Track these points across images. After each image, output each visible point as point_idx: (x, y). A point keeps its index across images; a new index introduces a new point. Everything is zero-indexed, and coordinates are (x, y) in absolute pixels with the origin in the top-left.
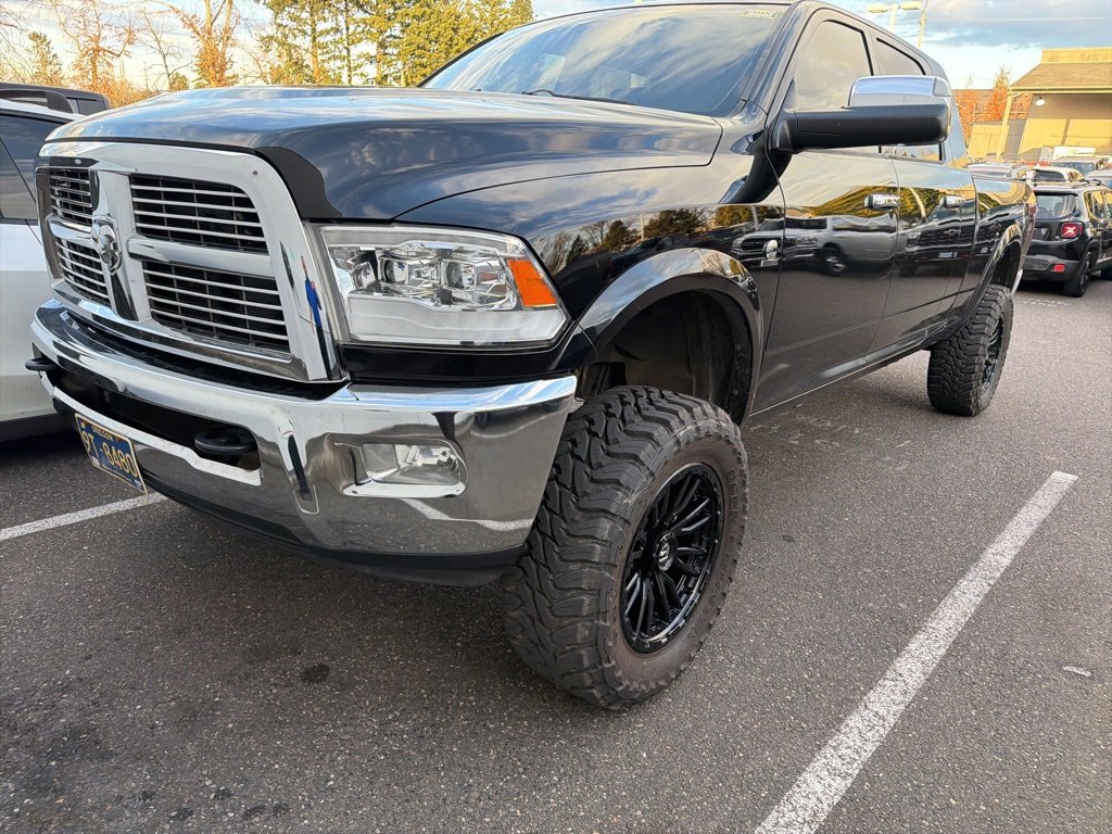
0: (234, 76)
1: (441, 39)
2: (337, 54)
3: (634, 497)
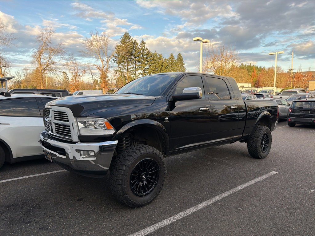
0: (109, 79)
1: (159, 68)
2: (133, 73)
3: (130, 163)
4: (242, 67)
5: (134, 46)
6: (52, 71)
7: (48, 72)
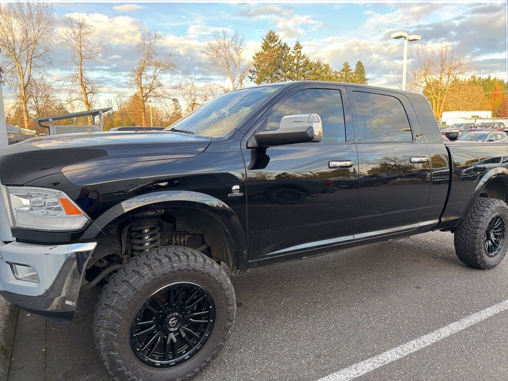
4: (473, 82)
5: (283, 53)
6: (158, 98)
7: (152, 99)
